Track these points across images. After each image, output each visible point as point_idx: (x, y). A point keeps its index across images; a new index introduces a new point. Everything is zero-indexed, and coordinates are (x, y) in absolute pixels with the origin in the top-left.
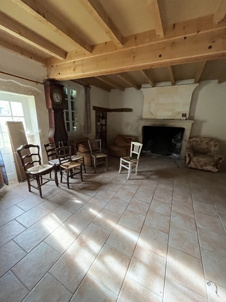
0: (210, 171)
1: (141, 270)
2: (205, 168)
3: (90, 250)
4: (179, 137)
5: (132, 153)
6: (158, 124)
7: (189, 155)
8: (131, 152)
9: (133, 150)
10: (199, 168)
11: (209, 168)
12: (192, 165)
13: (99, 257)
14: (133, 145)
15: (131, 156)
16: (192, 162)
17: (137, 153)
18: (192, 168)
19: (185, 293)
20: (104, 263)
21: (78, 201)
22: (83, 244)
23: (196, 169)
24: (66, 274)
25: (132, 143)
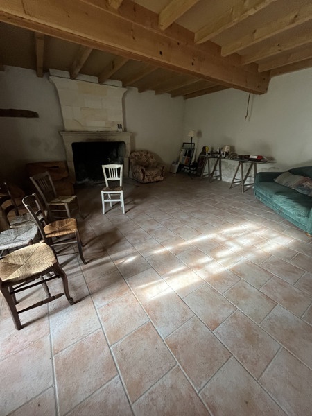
0: (159, 181)
1: (229, 243)
2: (155, 179)
3: (208, 263)
4: (115, 154)
5: (109, 181)
6: (94, 138)
7: (142, 170)
8: (106, 179)
9: (108, 177)
10: (152, 181)
11: (159, 178)
12: (146, 180)
13: (216, 259)
14: (107, 170)
15: (107, 185)
16: (146, 177)
17: (117, 179)
18: (147, 183)
19: (244, 235)
20: (221, 258)
21: (130, 260)
22: (199, 267)
23: (150, 182)
24: (226, 281)
25: (104, 167)
